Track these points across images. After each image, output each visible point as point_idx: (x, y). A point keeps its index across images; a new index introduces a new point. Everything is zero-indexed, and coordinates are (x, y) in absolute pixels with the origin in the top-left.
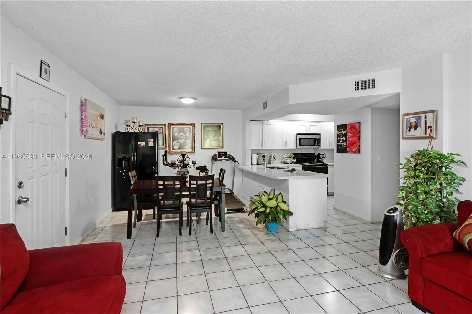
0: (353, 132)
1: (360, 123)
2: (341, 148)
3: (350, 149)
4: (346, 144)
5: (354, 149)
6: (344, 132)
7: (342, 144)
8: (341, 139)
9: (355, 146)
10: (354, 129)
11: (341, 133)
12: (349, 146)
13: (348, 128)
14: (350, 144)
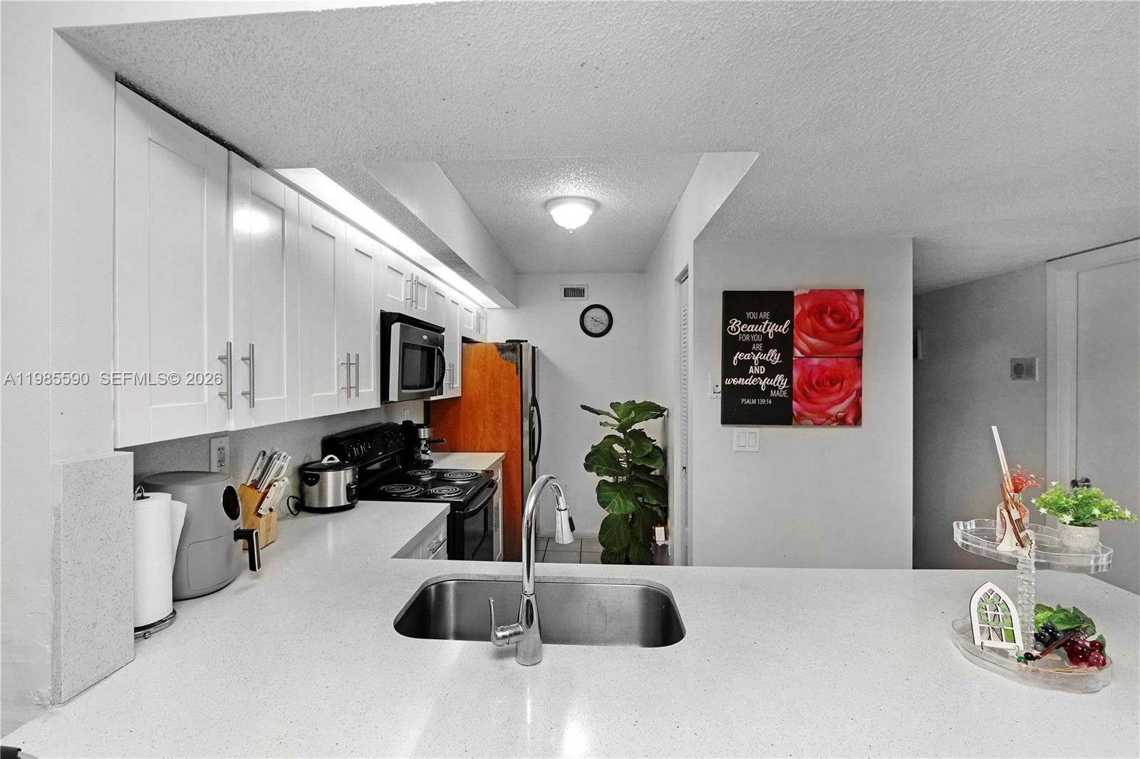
0: (831, 331)
1: (860, 293)
2: (748, 402)
3: (809, 406)
4: (790, 382)
5: (834, 404)
6: (772, 329)
7: (763, 383)
8: (756, 358)
9: (842, 394)
10: (835, 316)
11: (754, 333)
12: (804, 392)
13: (797, 311)
14: (814, 382)
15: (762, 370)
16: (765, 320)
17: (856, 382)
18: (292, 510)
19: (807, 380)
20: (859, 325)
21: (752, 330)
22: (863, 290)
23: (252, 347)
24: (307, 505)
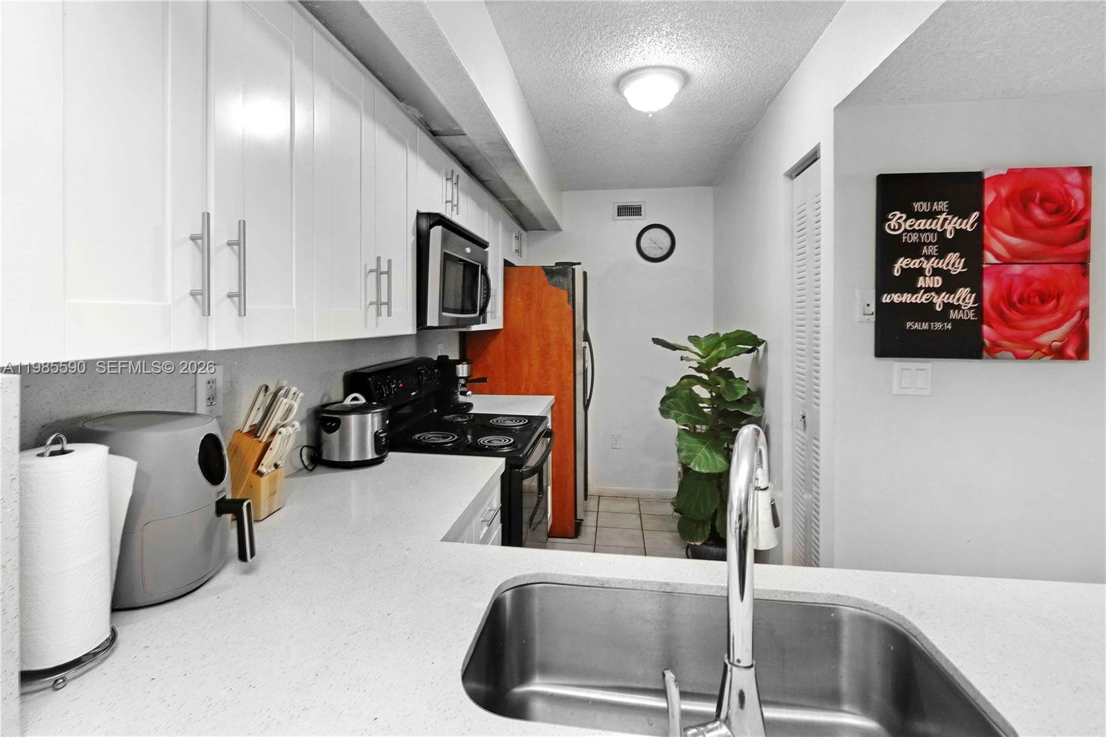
0: (1042, 226)
1: (1085, 172)
2: (917, 326)
3: (1008, 332)
4: (979, 299)
5: (1046, 329)
6: (951, 225)
7: (939, 301)
8: (928, 266)
9: (1059, 315)
10: (1048, 205)
11: (925, 231)
12: (1001, 314)
13: (989, 199)
14: (1015, 298)
15: (938, 282)
16: (941, 213)
17: (1080, 299)
18: (306, 463)
19: (1006, 296)
20: (1085, 217)
21: (922, 227)
22: (1091, 167)
23: (242, 225)
24: (324, 457)
